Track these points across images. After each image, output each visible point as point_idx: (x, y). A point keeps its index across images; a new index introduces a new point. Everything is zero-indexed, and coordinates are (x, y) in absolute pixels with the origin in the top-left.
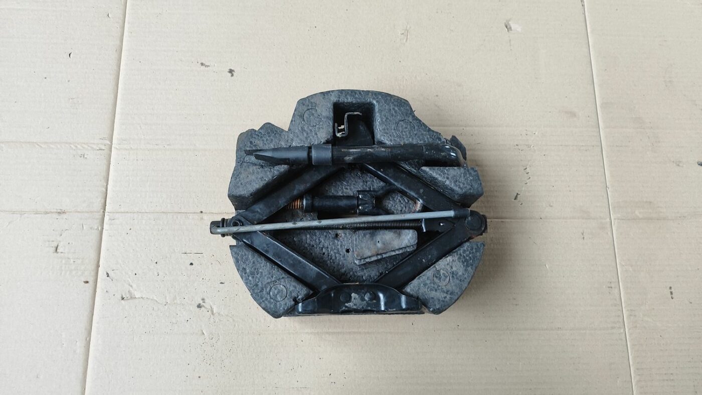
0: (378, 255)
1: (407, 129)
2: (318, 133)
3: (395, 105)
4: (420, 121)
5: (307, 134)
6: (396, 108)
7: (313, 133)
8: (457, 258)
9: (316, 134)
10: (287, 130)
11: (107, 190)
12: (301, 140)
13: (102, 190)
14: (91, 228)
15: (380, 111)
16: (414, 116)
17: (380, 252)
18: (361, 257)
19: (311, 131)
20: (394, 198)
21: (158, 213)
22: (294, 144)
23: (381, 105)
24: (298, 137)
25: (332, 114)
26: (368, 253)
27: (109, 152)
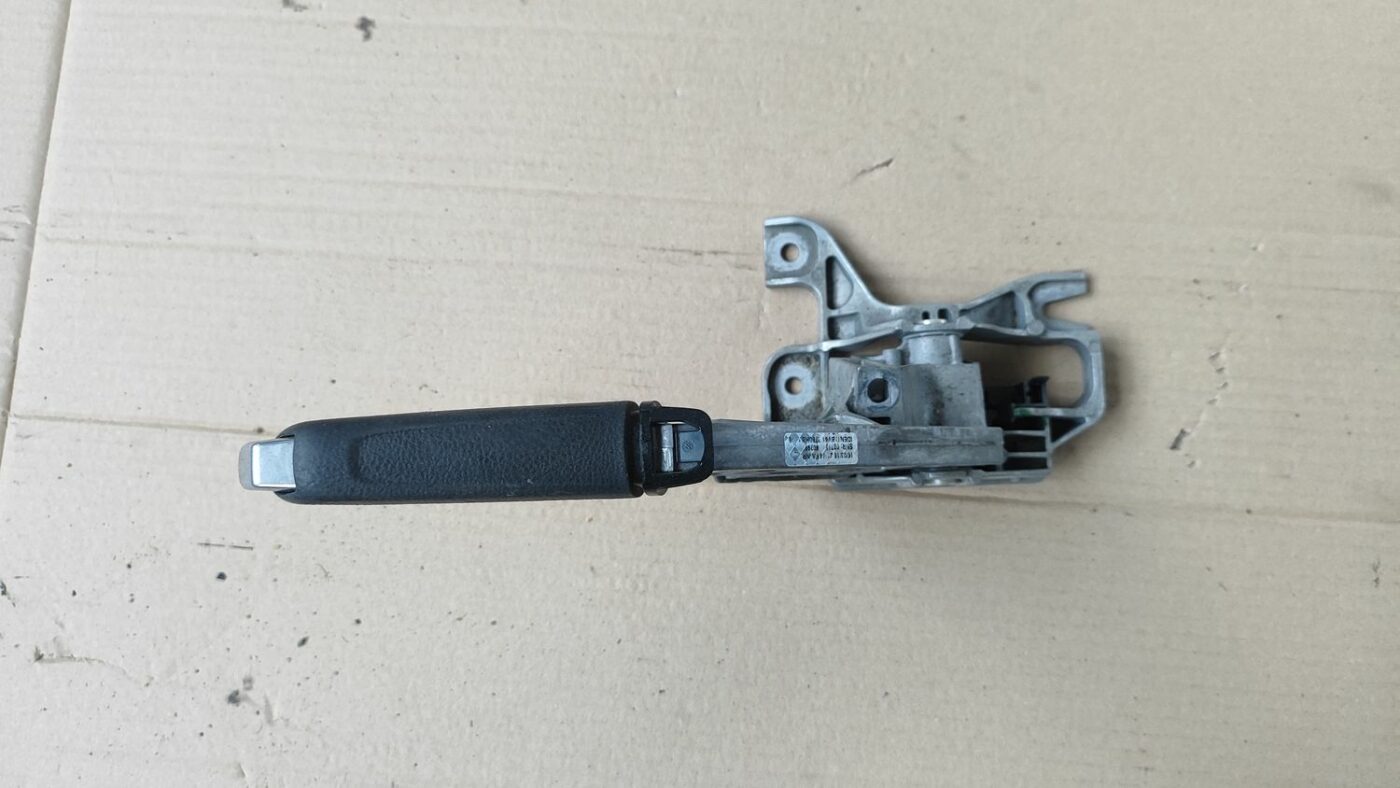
11: (15, 353)
21: (142, 425)
27: (25, 247)
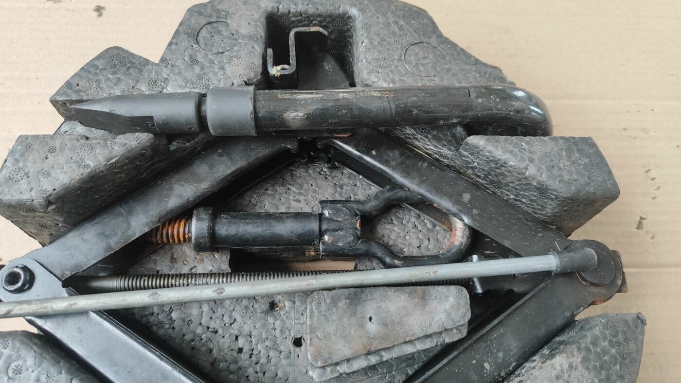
0: (369, 353)
1: (428, 61)
2: (226, 66)
3: (398, 16)
4: (454, 45)
5: (202, 68)
6: (402, 22)
7: (216, 67)
8: (579, 359)
9: (222, 68)
10: (157, 61)
12: (187, 81)
15: (367, 27)
16: (440, 36)
17: (376, 346)
18: (325, 361)
19: (212, 62)
20: (402, 219)
22: (170, 89)
23: (369, 15)
24: (179, 74)
25: (261, 32)
26: (343, 350)
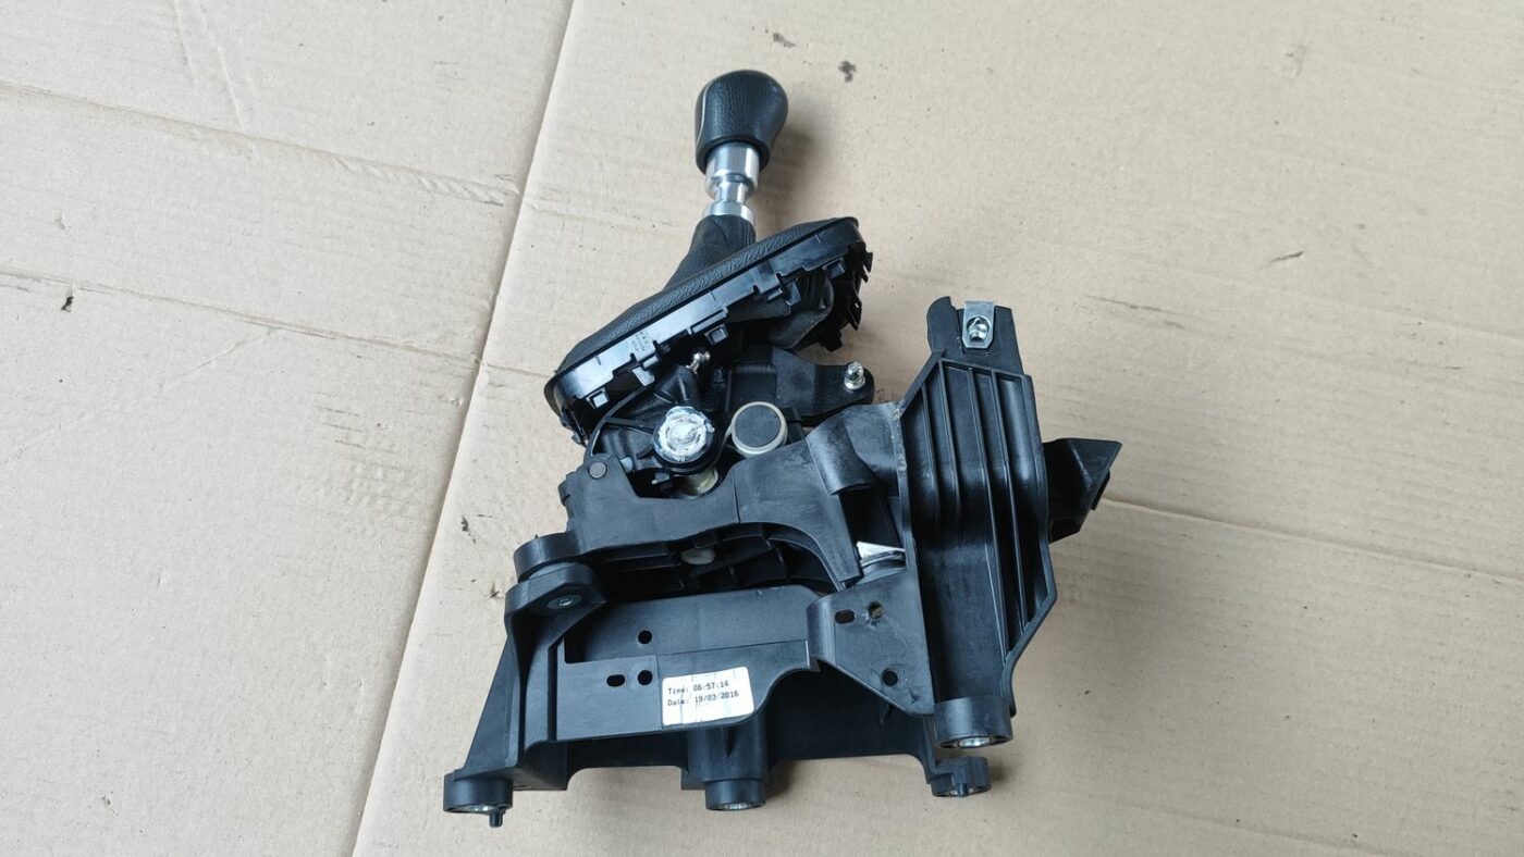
11: (493, 308)
13: (482, 306)
14: (440, 397)
27: (512, 213)
